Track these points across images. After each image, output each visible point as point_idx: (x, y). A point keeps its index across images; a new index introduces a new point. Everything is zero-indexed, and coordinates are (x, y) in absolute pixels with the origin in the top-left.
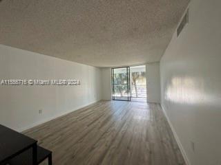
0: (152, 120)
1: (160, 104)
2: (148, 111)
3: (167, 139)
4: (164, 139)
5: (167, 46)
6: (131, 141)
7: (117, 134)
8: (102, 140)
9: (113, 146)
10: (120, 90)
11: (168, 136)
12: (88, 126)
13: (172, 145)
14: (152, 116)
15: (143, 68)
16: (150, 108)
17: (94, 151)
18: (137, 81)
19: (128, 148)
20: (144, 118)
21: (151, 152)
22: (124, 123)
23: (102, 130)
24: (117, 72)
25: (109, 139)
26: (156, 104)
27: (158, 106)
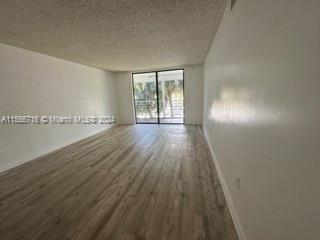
0: (190, 148)
1: (201, 127)
2: (185, 136)
3: (207, 173)
4: (203, 174)
6: (157, 180)
7: (137, 176)
8: (113, 187)
9: (128, 194)
11: (208, 169)
12: (92, 166)
13: (213, 181)
14: (190, 143)
16: (188, 132)
17: (99, 204)
18: (173, 96)
20: (180, 147)
21: (183, 195)
22: (149, 157)
23: (115, 170)
25: (124, 183)
26: (196, 125)
27: (199, 129)
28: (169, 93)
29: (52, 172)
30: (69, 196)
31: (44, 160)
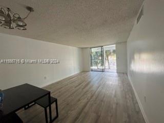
0: (120, 85)
1: (127, 74)
2: (117, 78)
3: (130, 97)
4: (128, 96)
5: (131, 30)
6: (104, 97)
7: (95, 93)
8: (85, 96)
9: (92, 99)
10: (96, 64)
11: (130, 95)
12: (75, 87)
13: (133, 101)
14: (120, 82)
15: (113, 47)
16: (119, 76)
17: (80, 102)
18: (109, 57)
19: (102, 101)
21: (117, 104)
22: (100, 86)
23: (85, 90)
24: (94, 50)
25: (89, 95)
26: (123, 73)
27: (125, 75)
28: (107, 56)
29: (61, 88)
30: (69, 97)
31: (57, 83)
